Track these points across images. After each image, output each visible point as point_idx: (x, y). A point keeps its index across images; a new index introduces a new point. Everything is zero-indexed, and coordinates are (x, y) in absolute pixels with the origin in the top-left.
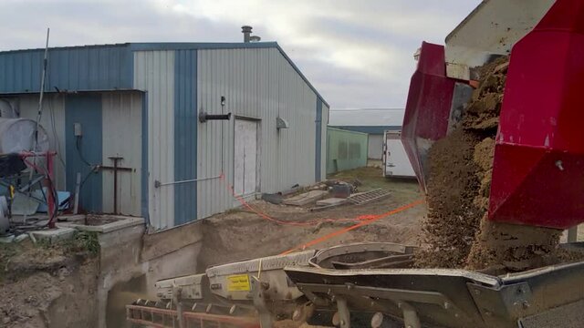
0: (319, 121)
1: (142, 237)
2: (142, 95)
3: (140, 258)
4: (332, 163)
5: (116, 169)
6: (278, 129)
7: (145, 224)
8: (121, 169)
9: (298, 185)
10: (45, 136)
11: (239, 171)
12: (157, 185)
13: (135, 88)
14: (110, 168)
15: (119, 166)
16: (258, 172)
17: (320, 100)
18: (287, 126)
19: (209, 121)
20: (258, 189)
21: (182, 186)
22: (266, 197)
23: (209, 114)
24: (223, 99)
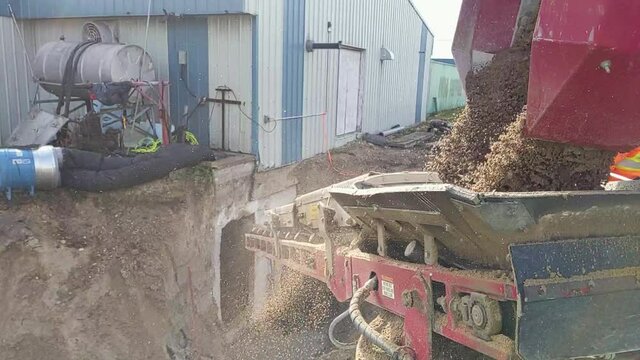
0: (422, 53)
1: (253, 175)
2: (253, 19)
3: (250, 196)
4: (431, 101)
5: (223, 102)
6: (382, 61)
7: (255, 161)
8: (229, 102)
9: (398, 126)
10: (151, 64)
11: (341, 108)
12: (267, 120)
13: (246, 11)
14: (218, 101)
15: (226, 98)
16: (360, 108)
17: (425, 27)
18: (393, 57)
19: (315, 51)
20: (358, 129)
21: (289, 122)
22: (366, 138)
23: (316, 42)
24: (329, 25)
